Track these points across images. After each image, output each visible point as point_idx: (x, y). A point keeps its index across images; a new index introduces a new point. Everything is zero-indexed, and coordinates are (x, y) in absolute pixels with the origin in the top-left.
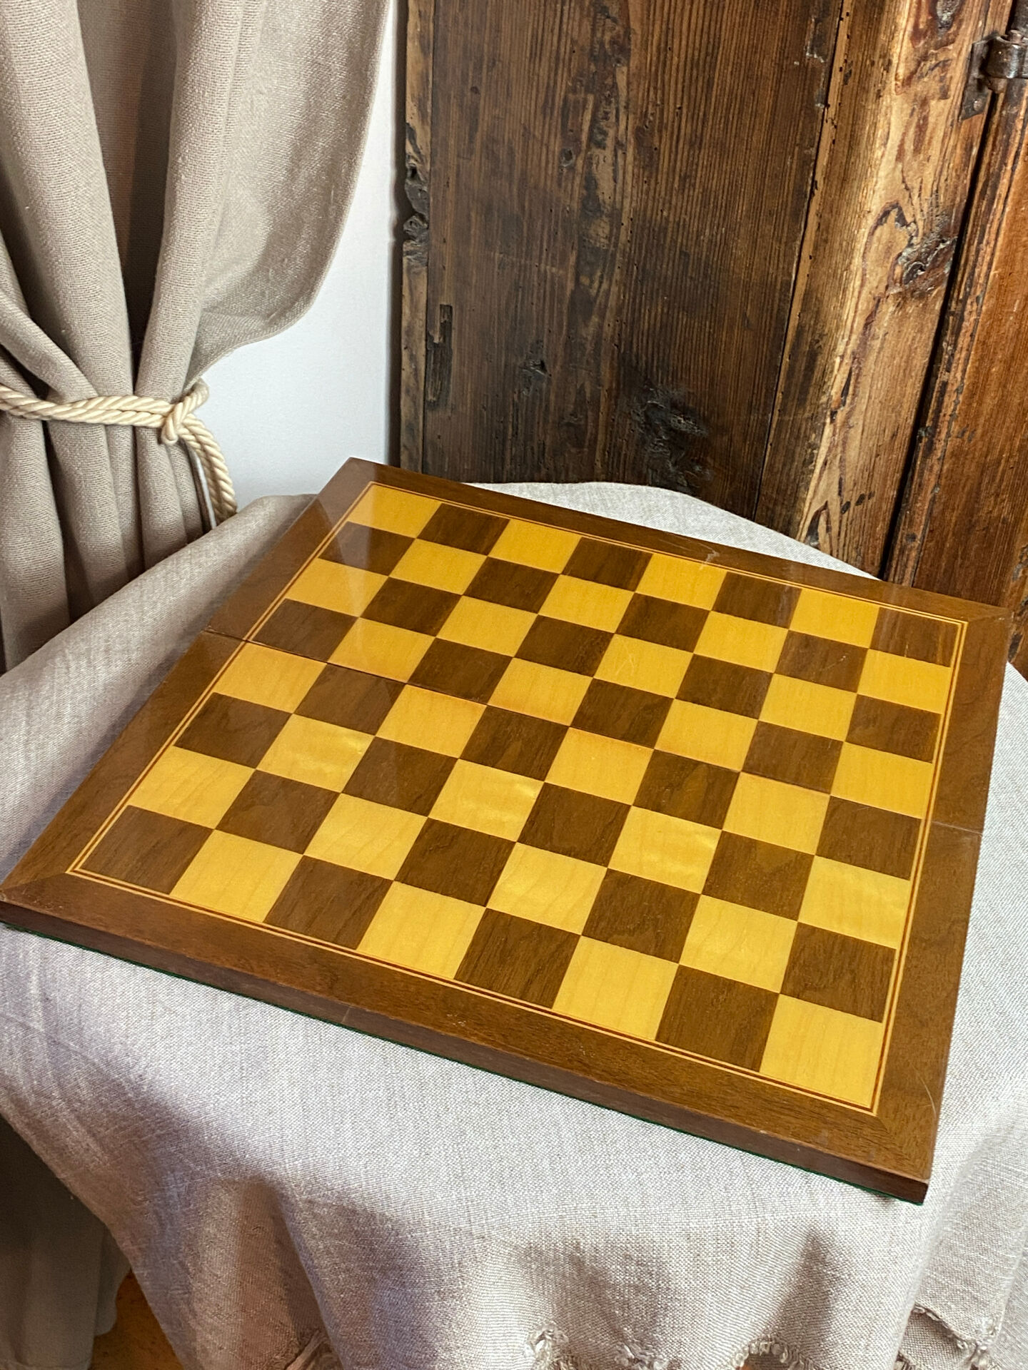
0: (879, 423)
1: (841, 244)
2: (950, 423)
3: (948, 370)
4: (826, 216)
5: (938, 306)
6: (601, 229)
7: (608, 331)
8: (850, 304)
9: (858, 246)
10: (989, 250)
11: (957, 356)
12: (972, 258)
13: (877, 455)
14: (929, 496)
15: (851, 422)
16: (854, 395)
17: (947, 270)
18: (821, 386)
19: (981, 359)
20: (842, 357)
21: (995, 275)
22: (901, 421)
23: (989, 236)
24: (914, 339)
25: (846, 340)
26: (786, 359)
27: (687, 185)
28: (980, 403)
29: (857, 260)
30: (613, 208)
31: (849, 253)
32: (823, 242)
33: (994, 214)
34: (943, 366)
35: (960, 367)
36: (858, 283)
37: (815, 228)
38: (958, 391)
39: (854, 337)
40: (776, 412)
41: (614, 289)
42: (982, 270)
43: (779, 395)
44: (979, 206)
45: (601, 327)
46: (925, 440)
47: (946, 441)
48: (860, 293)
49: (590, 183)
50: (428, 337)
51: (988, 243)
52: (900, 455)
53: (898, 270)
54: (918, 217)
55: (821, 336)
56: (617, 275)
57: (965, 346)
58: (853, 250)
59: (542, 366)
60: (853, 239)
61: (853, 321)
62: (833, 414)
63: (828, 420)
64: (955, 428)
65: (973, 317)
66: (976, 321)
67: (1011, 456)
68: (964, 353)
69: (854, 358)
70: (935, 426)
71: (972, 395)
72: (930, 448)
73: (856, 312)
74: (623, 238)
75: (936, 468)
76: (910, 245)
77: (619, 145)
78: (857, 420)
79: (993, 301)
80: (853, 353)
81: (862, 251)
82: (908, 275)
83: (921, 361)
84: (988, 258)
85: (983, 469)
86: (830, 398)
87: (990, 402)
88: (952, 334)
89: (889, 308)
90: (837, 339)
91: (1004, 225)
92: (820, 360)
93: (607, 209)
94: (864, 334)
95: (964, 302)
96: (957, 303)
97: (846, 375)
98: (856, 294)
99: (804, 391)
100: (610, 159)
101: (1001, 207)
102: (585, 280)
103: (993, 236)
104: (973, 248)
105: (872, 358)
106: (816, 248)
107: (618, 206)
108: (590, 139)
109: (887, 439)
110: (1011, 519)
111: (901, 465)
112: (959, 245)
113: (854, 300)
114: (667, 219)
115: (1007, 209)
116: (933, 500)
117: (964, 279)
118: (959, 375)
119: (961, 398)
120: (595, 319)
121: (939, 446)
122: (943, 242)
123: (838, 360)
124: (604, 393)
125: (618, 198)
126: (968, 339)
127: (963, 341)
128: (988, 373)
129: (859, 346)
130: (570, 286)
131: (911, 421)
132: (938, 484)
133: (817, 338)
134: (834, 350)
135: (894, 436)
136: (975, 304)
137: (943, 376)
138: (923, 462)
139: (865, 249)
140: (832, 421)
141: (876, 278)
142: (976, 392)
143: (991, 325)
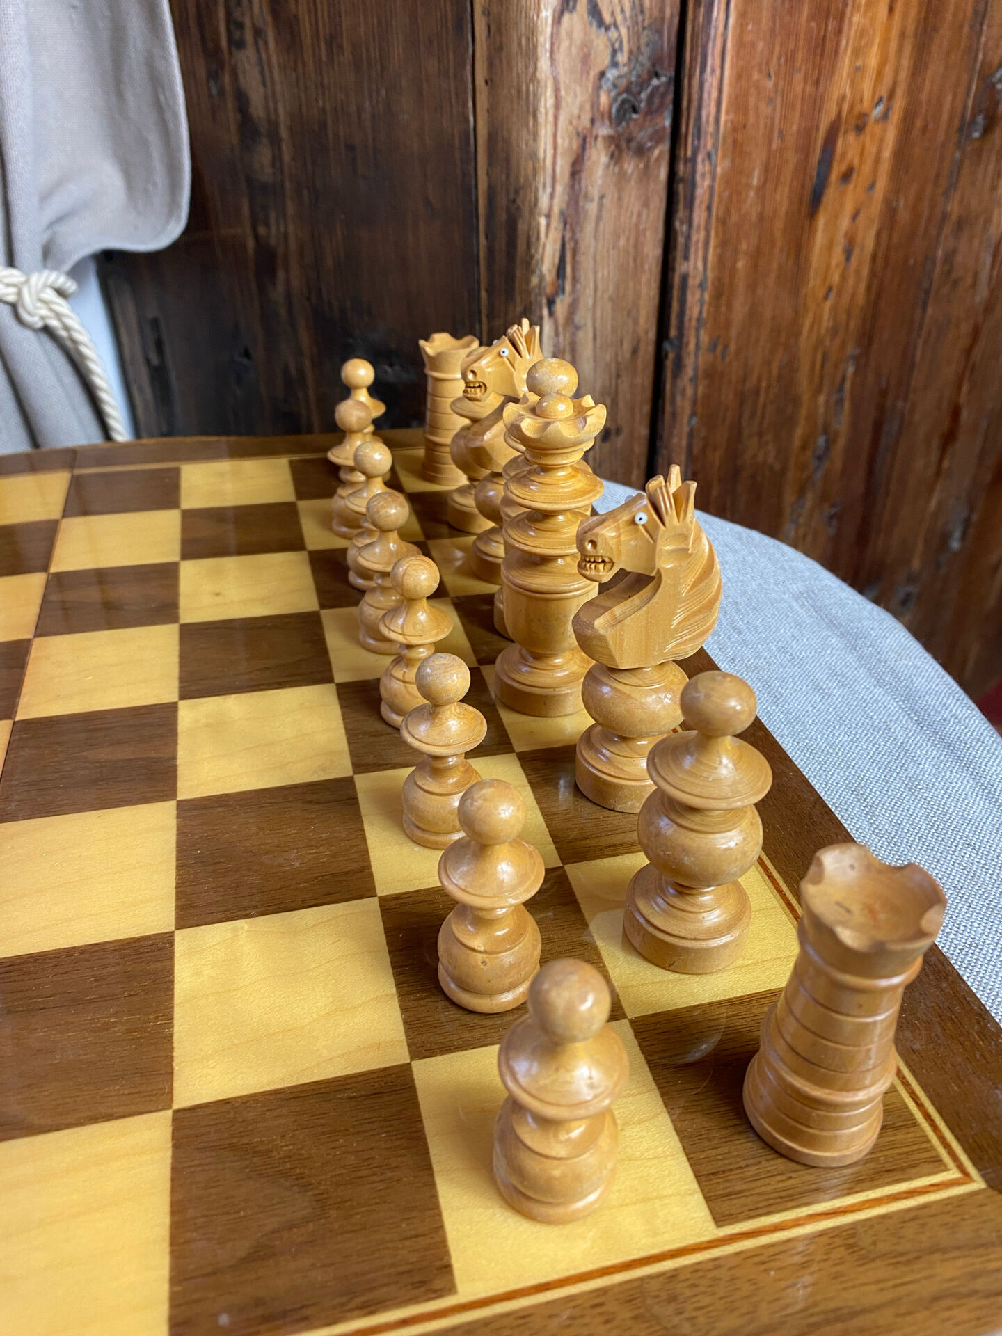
0: (614, 330)
1: (519, 44)
2: (697, 330)
3: (686, 258)
4: (495, 9)
5: (663, 174)
6: (263, 156)
7: (296, 283)
8: (545, 133)
9: (541, 39)
10: (715, 83)
11: (694, 238)
12: (695, 97)
13: (618, 376)
14: (686, 429)
15: (578, 319)
16: (575, 280)
17: (667, 123)
18: (529, 263)
19: (723, 244)
20: (548, 216)
21: (726, 122)
22: (641, 331)
23: (713, 60)
24: (639, 215)
25: (549, 190)
26: (483, 241)
27: (335, 51)
28: (729, 306)
29: (544, 63)
30: (269, 121)
31: (531, 55)
32: (498, 50)
33: (716, 28)
34: (679, 253)
35: (700, 254)
36: (550, 102)
37: (485, 32)
38: (702, 286)
39: (559, 189)
40: (484, 319)
41: (291, 228)
42: (709, 111)
43: (484, 294)
44: (695, 18)
45: (288, 282)
46: (671, 356)
47: (696, 356)
48: (556, 118)
49: (242, 100)
50: (148, 361)
51: (713, 71)
52: (644, 379)
53: (604, 99)
54: (619, 18)
55: (517, 192)
56: (290, 209)
57: (703, 223)
58: (535, 47)
59: (247, 354)
60: (532, 30)
61: (554, 163)
62: (551, 303)
63: (545, 312)
64: (705, 338)
65: (707, 183)
66: (711, 188)
67: (769, 386)
68: (702, 234)
69: (565, 224)
70: (681, 334)
71: (717, 295)
72: (679, 365)
73: (555, 148)
74: (287, 157)
75: (689, 392)
76: (614, 64)
77: (258, 33)
78: (583, 317)
79: (727, 163)
80: (562, 213)
81: (548, 46)
82: (618, 111)
83: (652, 250)
84: (714, 95)
85: (742, 399)
86: (542, 278)
87: (740, 309)
88: (685, 207)
89: (599, 157)
90: (537, 189)
91: (729, 45)
92: (522, 227)
93: (263, 129)
94: (572, 187)
95: (693, 160)
96: (685, 163)
97: (558, 246)
98: (551, 118)
99: (510, 277)
100: (254, 59)
101: (722, 16)
102: (262, 230)
103: (718, 62)
104: (696, 82)
105: (589, 228)
106: (491, 65)
107: (273, 117)
108: (230, 40)
109: (627, 355)
110: (777, 467)
111: (648, 394)
112: (678, 82)
113: (550, 129)
114: (324, 110)
115: (731, 21)
116: (691, 434)
117: (689, 128)
118: (700, 264)
119: (707, 297)
120: (281, 275)
121: (689, 361)
122: (657, 75)
123: (543, 221)
124: (308, 363)
125: (271, 105)
126: (704, 214)
127: (699, 215)
128: (733, 269)
129: (568, 205)
130: (251, 244)
131: (652, 335)
132: (693, 414)
133: (512, 196)
134: (536, 204)
135: (635, 351)
136: (707, 163)
137: (681, 267)
138: (674, 385)
139: (552, 44)
140: (551, 314)
141: (576, 101)
142: (722, 292)
143: (730, 197)
